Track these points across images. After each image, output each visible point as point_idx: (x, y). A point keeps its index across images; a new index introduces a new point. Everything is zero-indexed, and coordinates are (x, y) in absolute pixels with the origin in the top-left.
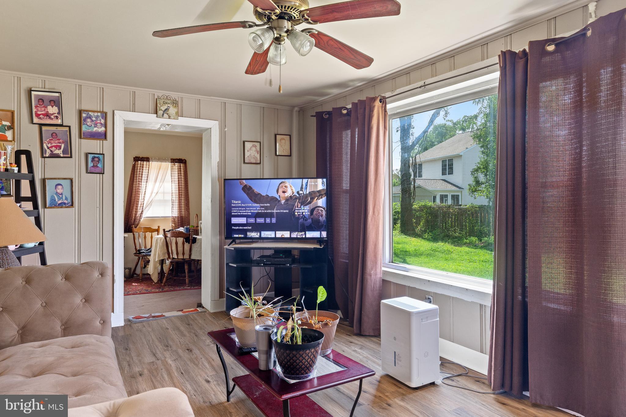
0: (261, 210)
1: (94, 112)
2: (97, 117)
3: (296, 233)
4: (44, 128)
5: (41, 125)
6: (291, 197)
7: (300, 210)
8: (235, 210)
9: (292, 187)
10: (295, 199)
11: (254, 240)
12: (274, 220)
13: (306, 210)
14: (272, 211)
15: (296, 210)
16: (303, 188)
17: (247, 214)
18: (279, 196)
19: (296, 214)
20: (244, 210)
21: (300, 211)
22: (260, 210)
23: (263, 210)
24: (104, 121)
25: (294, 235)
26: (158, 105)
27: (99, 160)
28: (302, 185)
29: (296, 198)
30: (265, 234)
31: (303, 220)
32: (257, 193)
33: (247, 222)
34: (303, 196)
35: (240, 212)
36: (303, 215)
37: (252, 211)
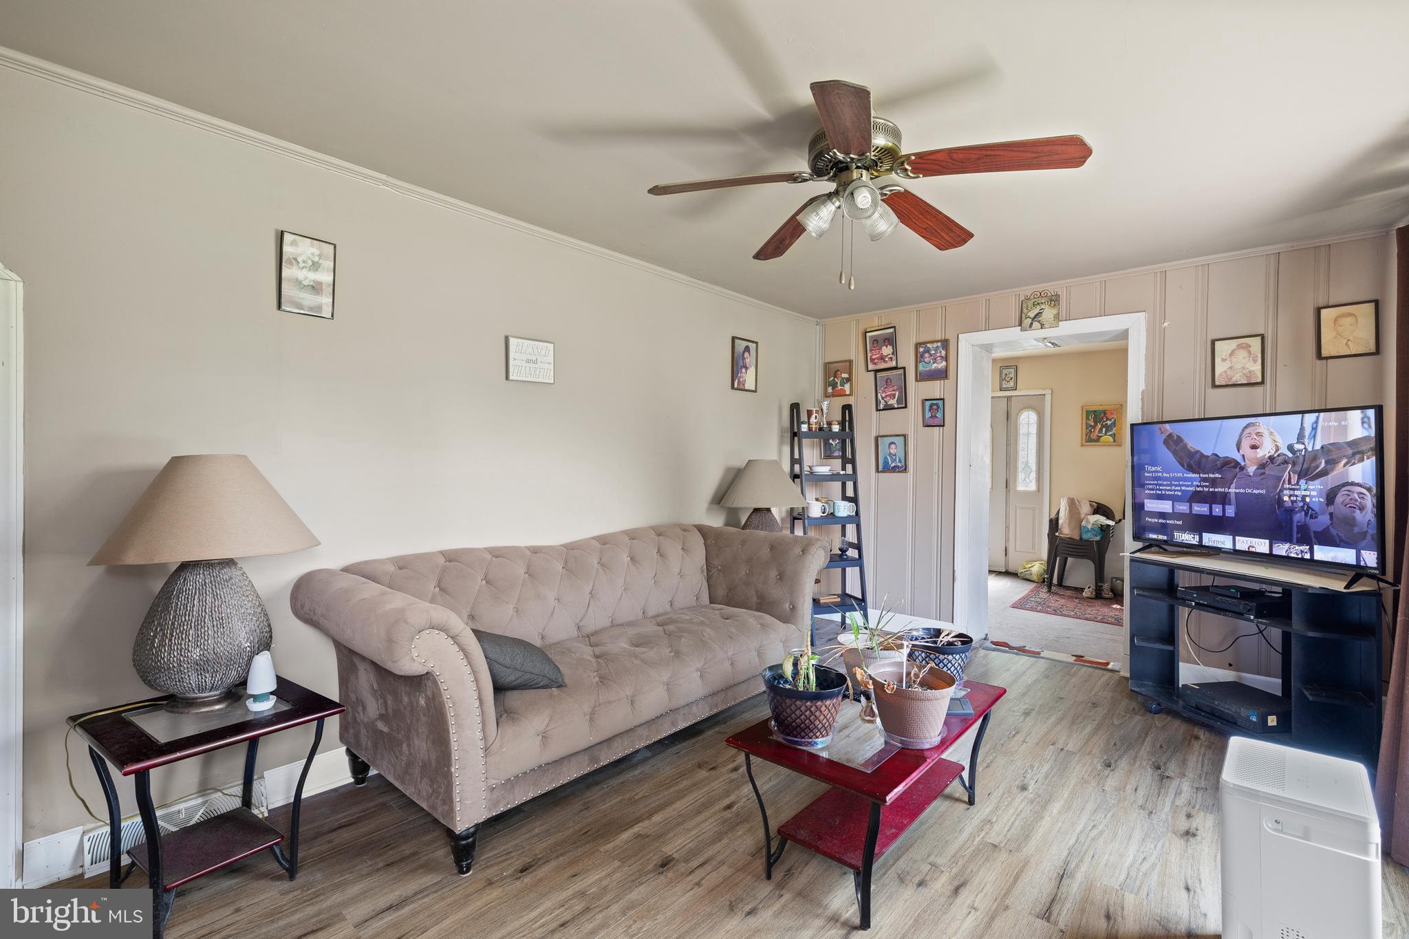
0: (1203, 486)
1: (932, 342)
2: (936, 349)
3: (1287, 546)
4: (879, 375)
5: (876, 371)
6: (1271, 458)
7: (1297, 489)
8: (1150, 484)
9: (1275, 434)
10: (1283, 464)
11: (1188, 550)
12: (1231, 511)
13: (1313, 490)
14: (1226, 490)
15: (1286, 489)
16: (1304, 436)
17: (1173, 493)
18: (1243, 455)
19: (1286, 498)
20: (1167, 485)
21: (1297, 493)
22: (1200, 486)
23: (1206, 486)
24: (945, 353)
25: (1281, 549)
26: (1025, 310)
27: (938, 407)
28: (1302, 429)
29: (1286, 462)
30: (1211, 539)
31: (1306, 514)
32: (1193, 451)
33: (1173, 509)
34: (1305, 455)
35: (1160, 490)
36: (1304, 504)
37: (1183, 488)
